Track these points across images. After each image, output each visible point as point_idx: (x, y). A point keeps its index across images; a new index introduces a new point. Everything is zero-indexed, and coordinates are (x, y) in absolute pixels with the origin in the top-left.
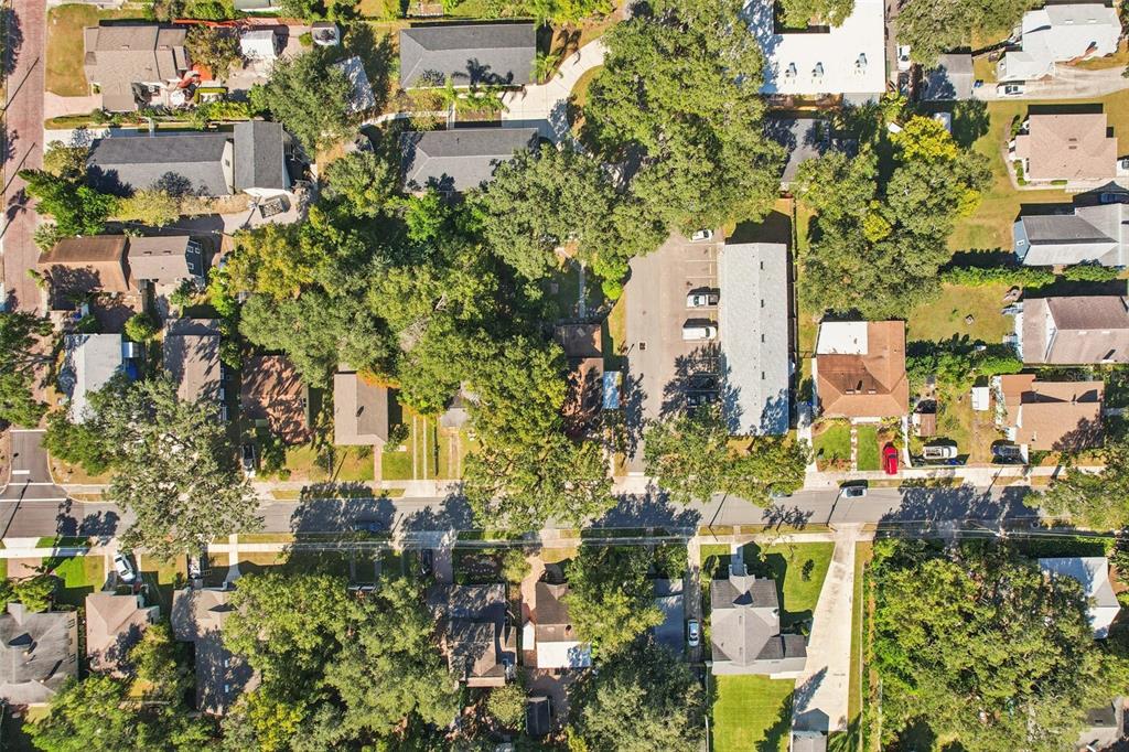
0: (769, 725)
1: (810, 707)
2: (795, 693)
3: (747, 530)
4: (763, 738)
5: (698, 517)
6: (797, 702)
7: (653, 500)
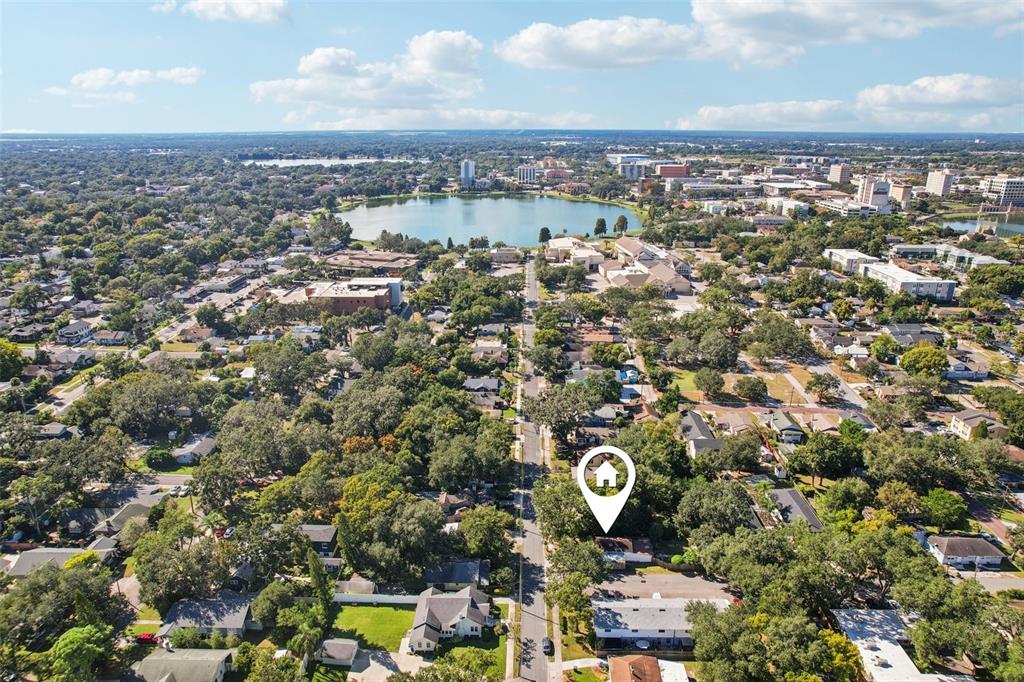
0: (366, 637)
1: (372, 662)
2: (386, 655)
3: (518, 630)
4: (357, 634)
5: (528, 604)
6: (380, 654)
7: (541, 585)
